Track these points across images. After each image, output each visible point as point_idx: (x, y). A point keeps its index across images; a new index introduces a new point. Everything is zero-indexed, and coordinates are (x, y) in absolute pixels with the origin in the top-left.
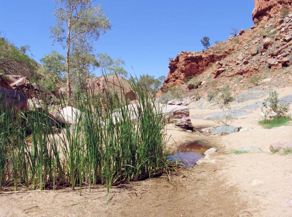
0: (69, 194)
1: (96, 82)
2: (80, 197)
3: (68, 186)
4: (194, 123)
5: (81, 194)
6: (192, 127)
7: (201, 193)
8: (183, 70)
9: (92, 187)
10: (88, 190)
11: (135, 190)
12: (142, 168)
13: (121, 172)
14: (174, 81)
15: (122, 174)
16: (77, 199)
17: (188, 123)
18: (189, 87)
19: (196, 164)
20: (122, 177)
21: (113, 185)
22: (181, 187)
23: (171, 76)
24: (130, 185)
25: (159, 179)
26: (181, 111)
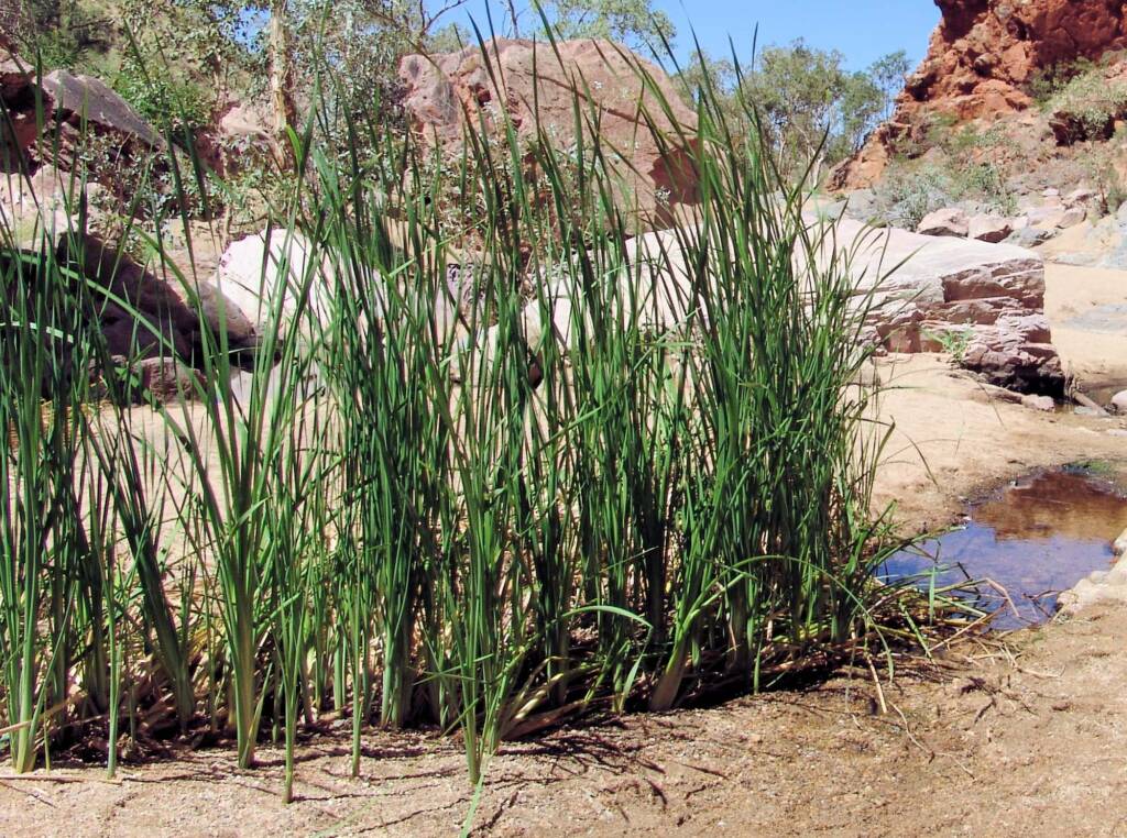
0: (210, 794)
1: (463, 80)
2: (283, 810)
3: (209, 742)
4: (1074, 353)
5: (296, 794)
6: (1057, 375)
7: (1070, 789)
8: (1026, 20)
9: (371, 747)
10: (344, 765)
11: (654, 768)
12: (708, 631)
13: (571, 653)
14: (967, 89)
15: (573, 665)
16: (265, 824)
17: (1032, 351)
18: (1057, 128)
19: (1057, 607)
20: (577, 685)
21: (513, 733)
22: (949, 754)
23: (950, 58)
24: (625, 733)
25: (813, 700)
26: (994, 274)
